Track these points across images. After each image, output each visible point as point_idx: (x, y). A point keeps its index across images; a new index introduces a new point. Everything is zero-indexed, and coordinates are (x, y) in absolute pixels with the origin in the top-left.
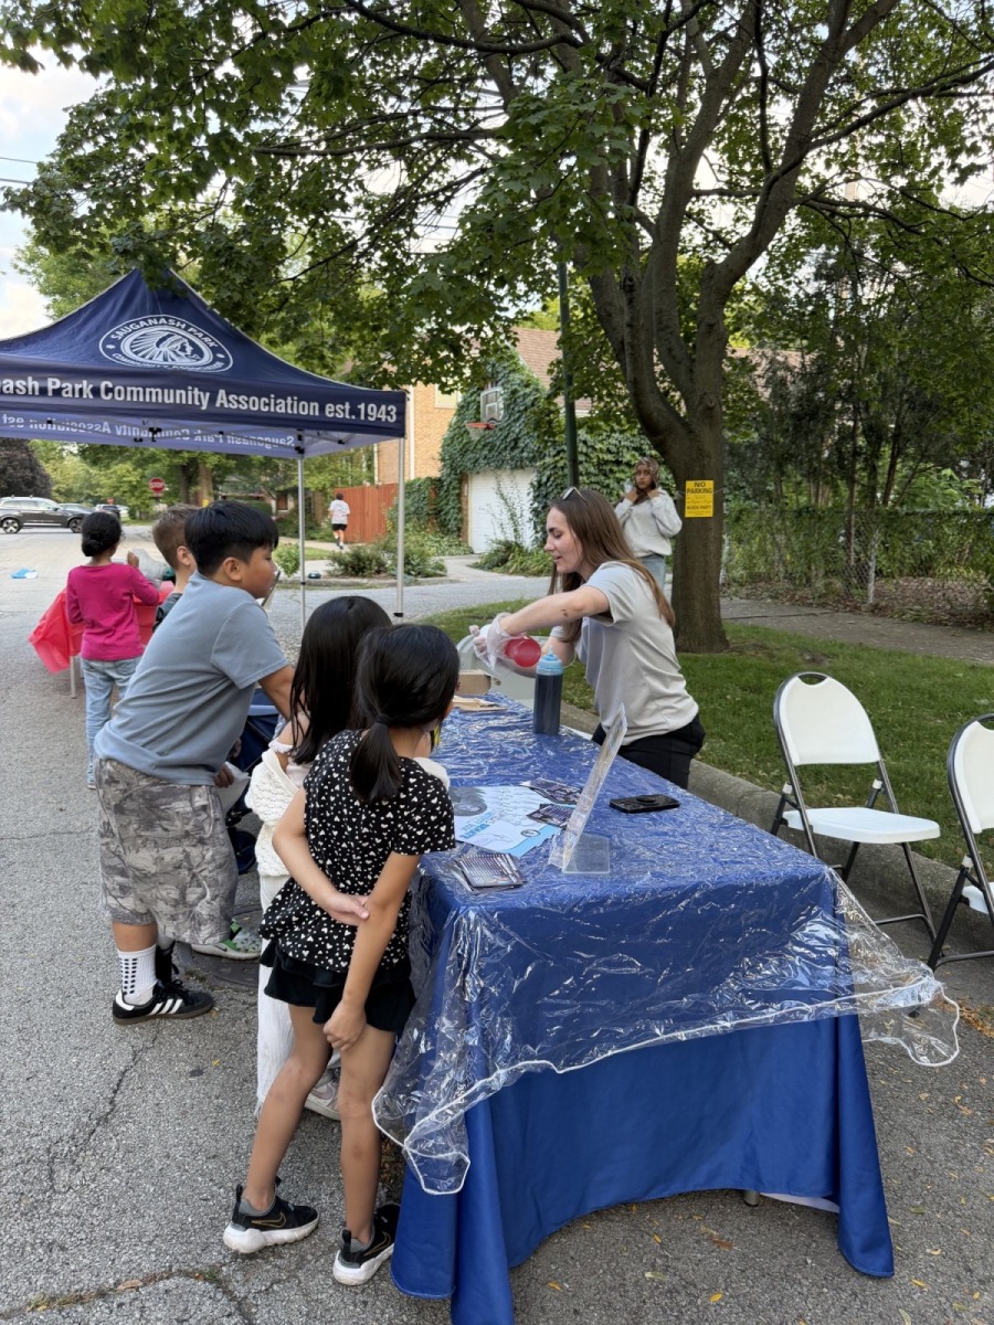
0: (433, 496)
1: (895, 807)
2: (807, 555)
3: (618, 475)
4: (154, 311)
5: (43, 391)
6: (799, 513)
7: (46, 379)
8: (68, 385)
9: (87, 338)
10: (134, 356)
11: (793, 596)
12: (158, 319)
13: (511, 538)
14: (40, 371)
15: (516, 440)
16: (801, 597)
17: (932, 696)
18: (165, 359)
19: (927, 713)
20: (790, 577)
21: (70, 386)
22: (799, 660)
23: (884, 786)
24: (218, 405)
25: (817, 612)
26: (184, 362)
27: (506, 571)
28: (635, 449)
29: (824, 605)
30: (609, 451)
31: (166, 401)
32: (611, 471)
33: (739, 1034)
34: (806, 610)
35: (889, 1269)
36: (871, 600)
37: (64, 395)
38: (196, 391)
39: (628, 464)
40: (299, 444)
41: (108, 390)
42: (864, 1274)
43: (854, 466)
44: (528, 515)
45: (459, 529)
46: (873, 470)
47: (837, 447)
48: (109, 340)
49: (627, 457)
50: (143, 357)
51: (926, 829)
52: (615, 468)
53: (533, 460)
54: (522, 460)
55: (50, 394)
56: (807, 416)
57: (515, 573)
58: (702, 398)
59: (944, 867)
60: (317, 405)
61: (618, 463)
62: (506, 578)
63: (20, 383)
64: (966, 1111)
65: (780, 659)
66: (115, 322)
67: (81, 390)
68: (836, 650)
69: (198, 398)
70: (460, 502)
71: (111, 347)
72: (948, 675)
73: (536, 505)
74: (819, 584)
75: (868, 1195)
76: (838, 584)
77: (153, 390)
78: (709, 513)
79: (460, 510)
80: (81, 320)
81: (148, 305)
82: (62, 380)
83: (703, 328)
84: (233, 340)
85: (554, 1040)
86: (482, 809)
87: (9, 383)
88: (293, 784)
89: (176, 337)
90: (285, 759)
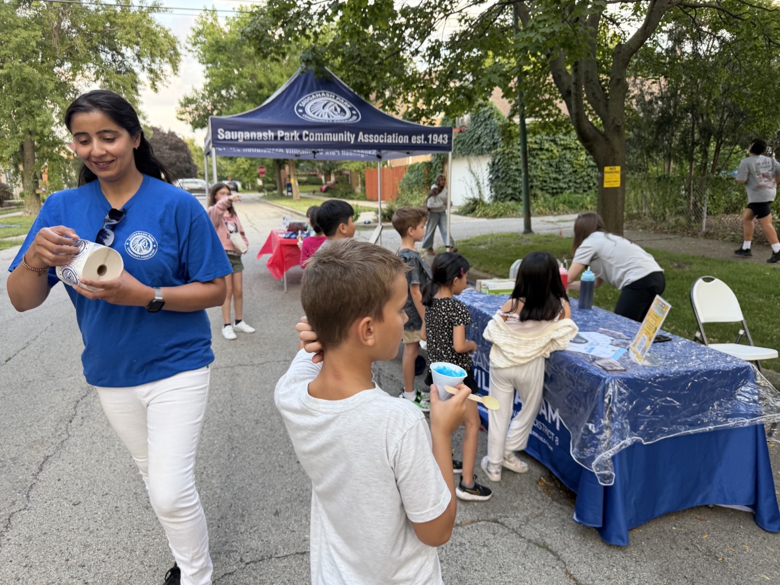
0: (426, 173)
1: (752, 343)
2: (664, 203)
3: (541, 157)
4: (318, 89)
5: (276, 137)
6: (659, 179)
7: (276, 131)
8: (287, 134)
9: (288, 106)
11: (655, 228)
12: (321, 93)
13: (477, 197)
14: (274, 128)
15: (479, 138)
16: (660, 228)
17: (754, 286)
18: (329, 116)
19: (752, 295)
20: (654, 217)
22: (671, 266)
23: (745, 332)
24: (359, 140)
25: (672, 237)
26: (338, 118)
27: (475, 216)
28: (552, 141)
29: (675, 233)
30: (536, 143)
31: (334, 140)
32: (537, 154)
33: (716, 432)
34: (664, 236)
35: (779, 529)
36: (704, 229)
37: (285, 139)
38: (348, 133)
39: (547, 150)
40: (379, 153)
41: (306, 136)
42: (767, 531)
43: (692, 151)
44: (487, 182)
46: (705, 153)
47: (683, 141)
48: (298, 107)
49: (547, 146)
50: (318, 115)
51: (771, 354)
52: (539, 153)
53: (489, 150)
54: (482, 149)
55: (279, 139)
56: (666, 123)
57: (481, 217)
58: (613, 121)
59: (775, 373)
60: (407, 137)
61: (541, 149)
62: (476, 220)
63: (265, 134)
66: (300, 96)
67: (293, 137)
68: (691, 260)
69: (349, 137)
71: (301, 111)
72: (761, 274)
73: (491, 176)
74: (672, 221)
75: (770, 499)
76: (682, 220)
77: (328, 135)
78: (618, 184)
80: (283, 97)
81: (315, 86)
82: (285, 131)
83: (614, 81)
84: (359, 103)
85: (642, 430)
86: (587, 341)
87: (260, 135)
88: (511, 329)
89: (331, 103)
90: (506, 318)
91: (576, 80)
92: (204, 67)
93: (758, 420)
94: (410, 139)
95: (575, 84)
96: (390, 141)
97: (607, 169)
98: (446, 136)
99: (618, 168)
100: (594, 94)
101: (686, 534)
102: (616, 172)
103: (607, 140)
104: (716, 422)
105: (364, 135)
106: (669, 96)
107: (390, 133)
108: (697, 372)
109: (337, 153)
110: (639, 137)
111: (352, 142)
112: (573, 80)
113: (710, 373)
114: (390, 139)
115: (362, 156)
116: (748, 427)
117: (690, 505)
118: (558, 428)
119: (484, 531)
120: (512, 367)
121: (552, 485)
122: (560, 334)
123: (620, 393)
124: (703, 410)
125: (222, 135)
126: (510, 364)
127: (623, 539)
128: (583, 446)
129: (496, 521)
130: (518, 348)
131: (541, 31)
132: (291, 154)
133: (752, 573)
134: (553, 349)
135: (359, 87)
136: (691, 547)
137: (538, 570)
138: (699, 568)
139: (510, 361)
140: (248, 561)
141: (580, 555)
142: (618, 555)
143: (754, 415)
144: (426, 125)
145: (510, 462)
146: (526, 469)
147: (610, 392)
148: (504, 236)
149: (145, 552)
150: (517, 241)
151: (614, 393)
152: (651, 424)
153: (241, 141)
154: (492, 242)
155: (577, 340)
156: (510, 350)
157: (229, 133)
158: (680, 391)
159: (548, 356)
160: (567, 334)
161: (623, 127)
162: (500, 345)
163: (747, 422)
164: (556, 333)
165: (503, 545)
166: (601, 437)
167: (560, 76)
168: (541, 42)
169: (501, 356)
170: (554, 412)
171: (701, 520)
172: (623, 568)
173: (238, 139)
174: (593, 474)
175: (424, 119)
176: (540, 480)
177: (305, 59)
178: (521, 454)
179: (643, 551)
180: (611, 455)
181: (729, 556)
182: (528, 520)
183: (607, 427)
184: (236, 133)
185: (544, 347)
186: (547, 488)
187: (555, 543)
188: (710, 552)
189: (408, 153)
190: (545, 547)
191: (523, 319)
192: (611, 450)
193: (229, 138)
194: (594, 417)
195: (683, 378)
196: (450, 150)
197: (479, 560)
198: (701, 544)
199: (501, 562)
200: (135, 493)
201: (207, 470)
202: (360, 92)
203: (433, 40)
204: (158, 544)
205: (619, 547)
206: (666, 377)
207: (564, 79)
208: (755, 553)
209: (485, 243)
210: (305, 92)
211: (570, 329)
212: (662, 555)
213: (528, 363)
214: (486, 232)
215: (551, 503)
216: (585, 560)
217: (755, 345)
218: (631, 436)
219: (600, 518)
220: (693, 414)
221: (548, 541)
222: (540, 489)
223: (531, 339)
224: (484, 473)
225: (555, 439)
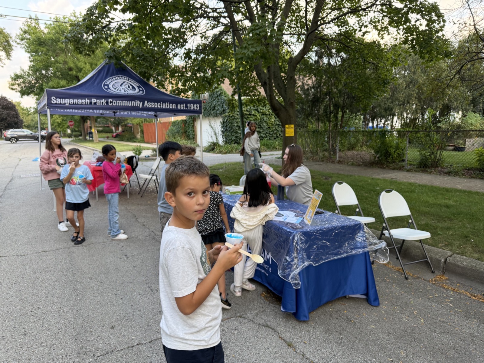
0: (183, 126)
1: (363, 215)
2: (317, 145)
3: (250, 119)
4: (117, 74)
5: (91, 103)
6: (314, 132)
7: (91, 99)
8: (98, 101)
9: (98, 84)
10: (114, 90)
11: (313, 159)
12: (119, 77)
13: (215, 141)
14: (90, 97)
15: (214, 107)
16: (315, 159)
17: (363, 188)
18: (125, 91)
19: (362, 192)
20: (312, 153)
21: (99, 101)
22: (322, 179)
23: (359, 210)
24: (145, 106)
25: (321, 163)
26: (130, 92)
27: (214, 153)
28: (256, 110)
29: (323, 161)
30: (247, 111)
31: (129, 105)
32: (248, 117)
33: (347, 257)
34: (318, 163)
35: (379, 304)
36: (338, 159)
37: (97, 104)
38: (138, 101)
39: (253, 115)
40: (155, 114)
41: (111, 102)
42: (374, 306)
43: (330, 116)
44: (220, 133)
45: (194, 138)
46: (337, 118)
47: (325, 111)
48: (105, 85)
49: (253, 113)
50: (118, 90)
51: (371, 220)
52: (249, 116)
53: (221, 114)
54: (217, 114)
55: (93, 104)
56: (316, 101)
57: (218, 153)
58: (289, 99)
60: (175, 105)
61: (250, 115)
62: (215, 155)
63: (83, 101)
64: (388, 280)
65: (316, 179)
66: (105, 78)
67: (102, 103)
68: (332, 175)
69: (139, 104)
70: (194, 128)
71: (106, 87)
72: (366, 181)
73: (223, 129)
74: (321, 154)
75: (374, 290)
76: (327, 154)
77: (125, 102)
78: (293, 135)
79: (194, 131)
80: (94, 78)
81: (115, 72)
82: (97, 99)
83: (289, 78)
84: (144, 84)
85: (313, 259)
86: (283, 215)
87: (80, 101)
88: (245, 211)
89: (126, 83)
90: (242, 205)
91: (269, 76)
92: (29, 55)
93: (366, 250)
94: (177, 106)
95: (269, 78)
96: (164, 107)
97: (287, 126)
98: (198, 105)
99: (293, 126)
100: (278, 84)
101: (336, 312)
102: (292, 128)
103: (286, 110)
104: (347, 252)
105: (148, 102)
106: (317, 86)
107: (164, 102)
108: (337, 227)
109: (128, 113)
110: (302, 108)
111: (141, 107)
112: (268, 76)
113: (343, 227)
114: (164, 106)
115: (145, 115)
116: (361, 254)
117: (337, 297)
118: (271, 263)
119: (235, 322)
120: (246, 231)
121: (269, 295)
122: (270, 212)
123: (301, 239)
124: (340, 246)
125: (54, 100)
126: (245, 229)
127: (306, 317)
128: (284, 269)
129: (240, 317)
130: (249, 221)
131: (250, 50)
132: (98, 113)
133: (367, 326)
134: (266, 220)
135: (143, 74)
136: (339, 318)
137: (265, 338)
138: (343, 327)
139: (245, 228)
140: (98, 355)
141: (285, 328)
142: (304, 326)
143: (364, 247)
144: (184, 98)
145: (246, 285)
146: (255, 288)
147: (296, 239)
148: (232, 164)
149: (29, 359)
150: (240, 167)
151: (298, 240)
152: (317, 255)
153: (67, 105)
154: (226, 168)
155: (278, 215)
156: (245, 222)
157: (59, 100)
158: (330, 237)
159: (264, 224)
160: (273, 212)
161: (294, 103)
162: (239, 220)
163: (361, 251)
164: (268, 211)
165: (246, 328)
166: (293, 263)
167: (260, 74)
168: (250, 56)
169: (240, 226)
170: (268, 254)
171: (343, 304)
172: (307, 331)
173: (65, 103)
174: (291, 283)
175: (182, 94)
176: (262, 293)
177: (109, 56)
178: (251, 280)
179: (316, 322)
180: (298, 271)
181: (356, 319)
182: (257, 314)
183: (296, 258)
184: (64, 100)
185: (262, 219)
186: (266, 298)
187: (273, 324)
188: (348, 318)
189: (175, 114)
190: (268, 326)
191: (250, 206)
192: (298, 269)
193: (59, 102)
194: (289, 253)
195: (331, 230)
196: (201, 113)
197: (233, 337)
198: (343, 315)
199: (245, 336)
200: (14, 327)
201: (62, 308)
202: (144, 77)
203: (187, 48)
204: (37, 354)
205: (304, 322)
206: (322, 230)
207: (263, 75)
208: (368, 317)
209: (222, 168)
210: (109, 76)
211: (275, 209)
212: (326, 323)
213: (254, 228)
214: (222, 162)
215: (269, 304)
216: (288, 330)
217: (365, 216)
218: (307, 261)
219: (295, 307)
220: (336, 249)
221: (269, 323)
222: (262, 298)
223: (255, 215)
224: (232, 293)
225: (269, 269)
